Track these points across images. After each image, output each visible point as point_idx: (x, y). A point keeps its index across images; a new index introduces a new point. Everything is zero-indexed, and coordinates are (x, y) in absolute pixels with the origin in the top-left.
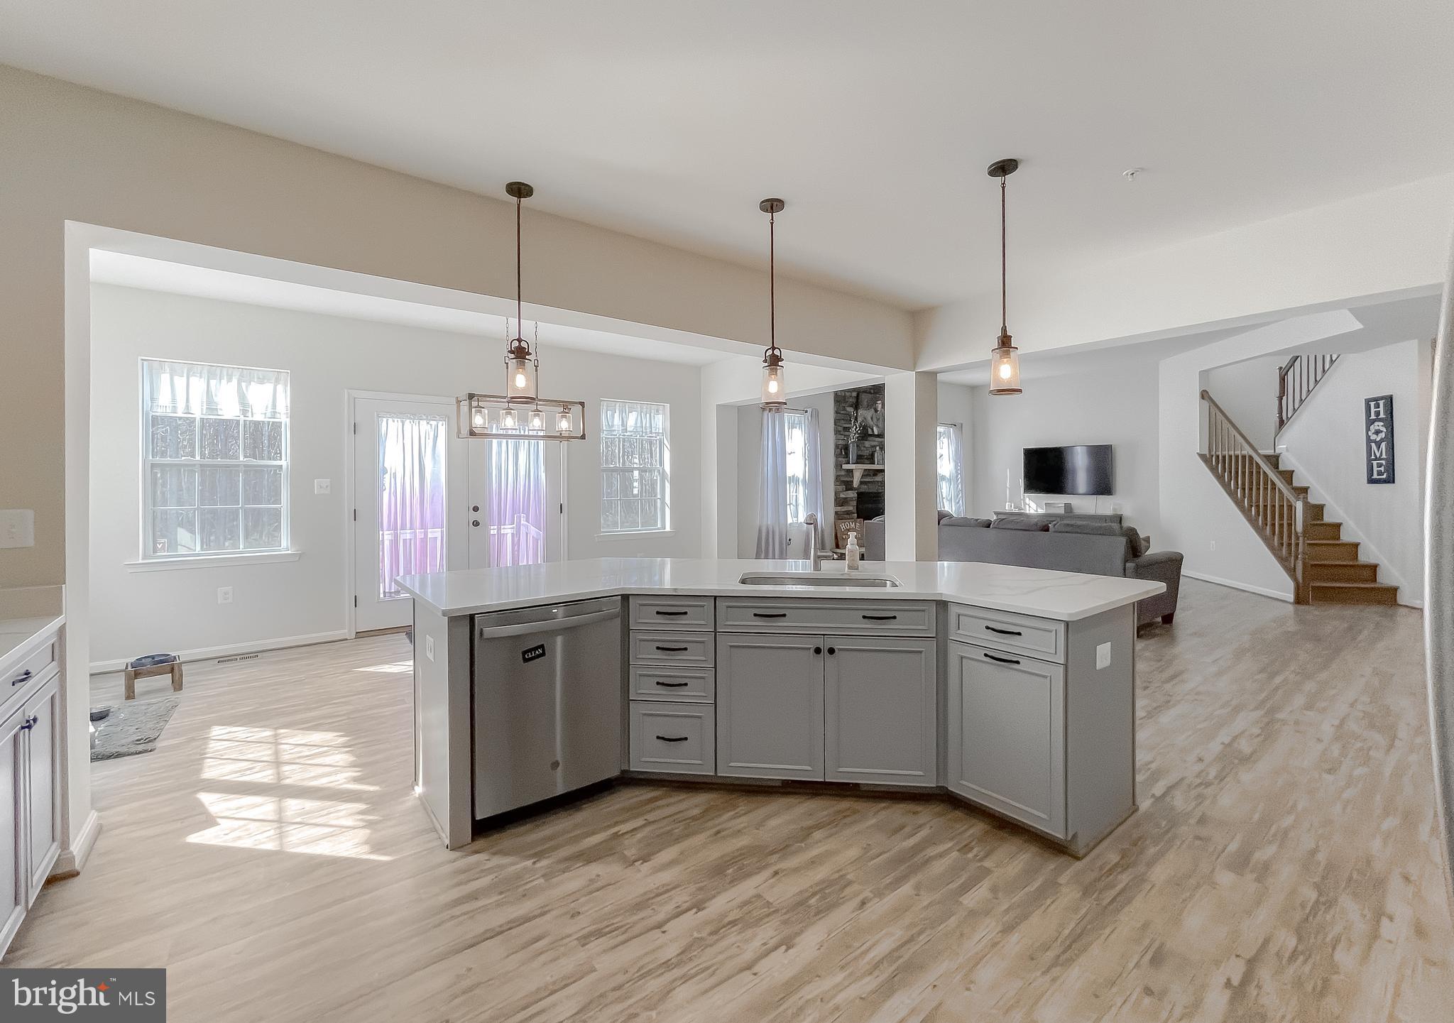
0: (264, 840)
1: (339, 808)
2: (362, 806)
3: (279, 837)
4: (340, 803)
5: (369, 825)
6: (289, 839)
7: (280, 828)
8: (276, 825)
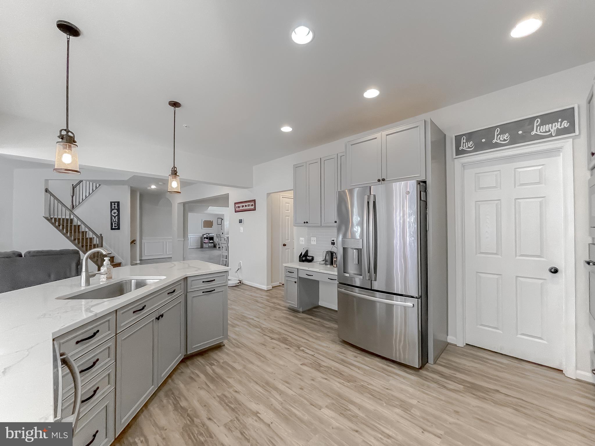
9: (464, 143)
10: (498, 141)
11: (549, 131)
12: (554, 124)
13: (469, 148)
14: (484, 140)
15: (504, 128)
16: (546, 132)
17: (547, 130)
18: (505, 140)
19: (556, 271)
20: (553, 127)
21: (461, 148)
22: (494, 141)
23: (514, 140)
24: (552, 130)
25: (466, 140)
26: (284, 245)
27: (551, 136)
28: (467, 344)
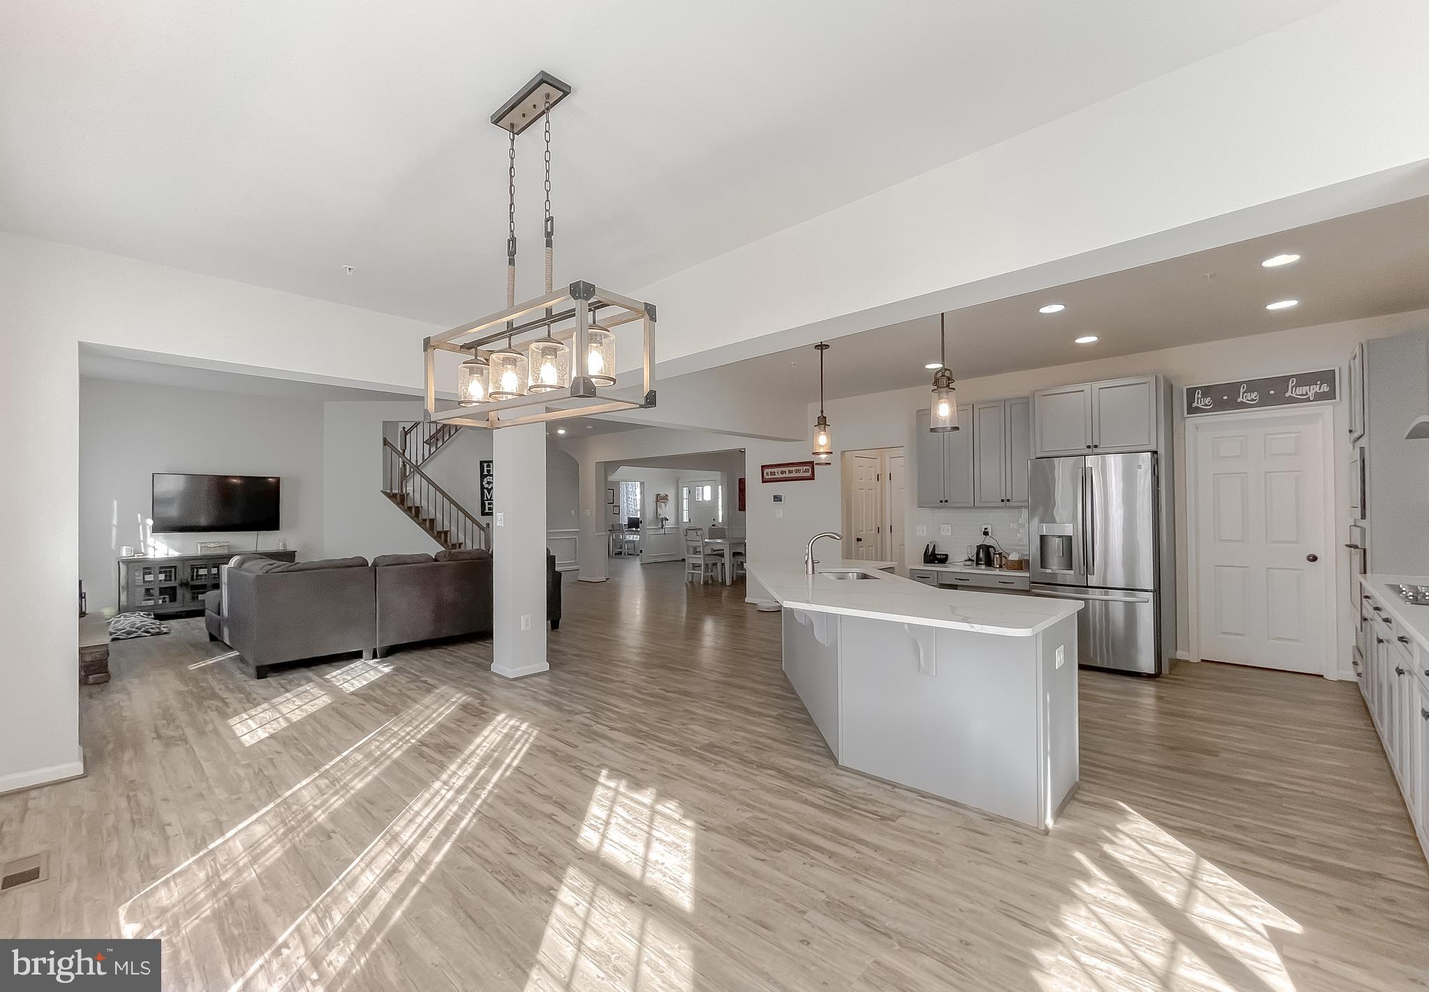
0: (1213, 875)
1: (1128, 859)
2: (1107, 848)
3: (1198, 869)
4: (1123, 863)
5: (1114, 830)
6: (1189, 861)
7: (1193, 877)
8: (1200, 884)
9: (1198, 398)
10: (1245, 400)
11: (1307, 394)
12: (1312, 387)
13: (1206, 405)
14: (1225, 398)
15: (1252, 385)
16: (1302, 395)
17: (1304, 393)
18: (1253, 400)
19: (1314, 559)
20: (1311, 389)
21: (1195, 405)
22: (1239, 400)
23: (1265, 401)
24: (1310, 394)
25: (1202, 395)
26: (859, 540)
27: (1308, 400)
28: (1202, 660)
